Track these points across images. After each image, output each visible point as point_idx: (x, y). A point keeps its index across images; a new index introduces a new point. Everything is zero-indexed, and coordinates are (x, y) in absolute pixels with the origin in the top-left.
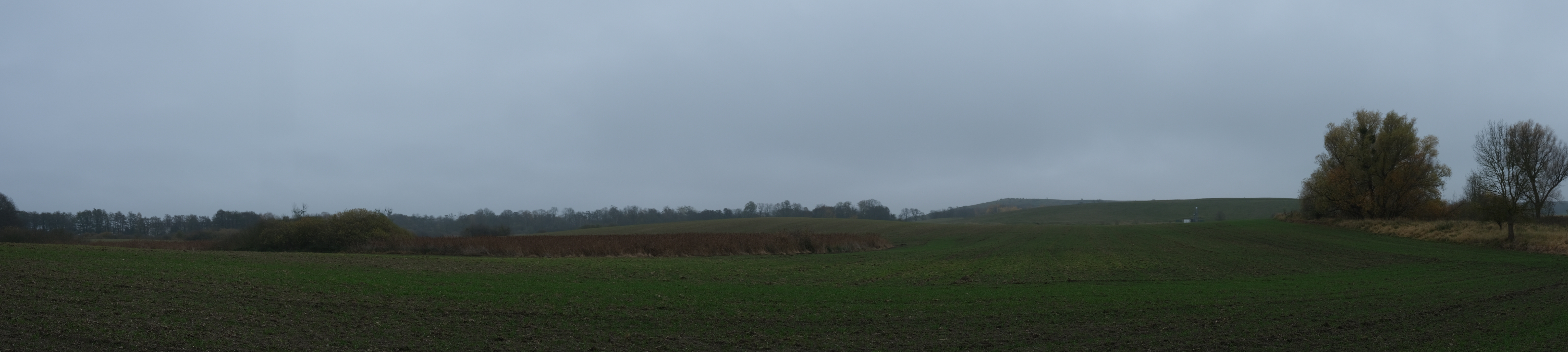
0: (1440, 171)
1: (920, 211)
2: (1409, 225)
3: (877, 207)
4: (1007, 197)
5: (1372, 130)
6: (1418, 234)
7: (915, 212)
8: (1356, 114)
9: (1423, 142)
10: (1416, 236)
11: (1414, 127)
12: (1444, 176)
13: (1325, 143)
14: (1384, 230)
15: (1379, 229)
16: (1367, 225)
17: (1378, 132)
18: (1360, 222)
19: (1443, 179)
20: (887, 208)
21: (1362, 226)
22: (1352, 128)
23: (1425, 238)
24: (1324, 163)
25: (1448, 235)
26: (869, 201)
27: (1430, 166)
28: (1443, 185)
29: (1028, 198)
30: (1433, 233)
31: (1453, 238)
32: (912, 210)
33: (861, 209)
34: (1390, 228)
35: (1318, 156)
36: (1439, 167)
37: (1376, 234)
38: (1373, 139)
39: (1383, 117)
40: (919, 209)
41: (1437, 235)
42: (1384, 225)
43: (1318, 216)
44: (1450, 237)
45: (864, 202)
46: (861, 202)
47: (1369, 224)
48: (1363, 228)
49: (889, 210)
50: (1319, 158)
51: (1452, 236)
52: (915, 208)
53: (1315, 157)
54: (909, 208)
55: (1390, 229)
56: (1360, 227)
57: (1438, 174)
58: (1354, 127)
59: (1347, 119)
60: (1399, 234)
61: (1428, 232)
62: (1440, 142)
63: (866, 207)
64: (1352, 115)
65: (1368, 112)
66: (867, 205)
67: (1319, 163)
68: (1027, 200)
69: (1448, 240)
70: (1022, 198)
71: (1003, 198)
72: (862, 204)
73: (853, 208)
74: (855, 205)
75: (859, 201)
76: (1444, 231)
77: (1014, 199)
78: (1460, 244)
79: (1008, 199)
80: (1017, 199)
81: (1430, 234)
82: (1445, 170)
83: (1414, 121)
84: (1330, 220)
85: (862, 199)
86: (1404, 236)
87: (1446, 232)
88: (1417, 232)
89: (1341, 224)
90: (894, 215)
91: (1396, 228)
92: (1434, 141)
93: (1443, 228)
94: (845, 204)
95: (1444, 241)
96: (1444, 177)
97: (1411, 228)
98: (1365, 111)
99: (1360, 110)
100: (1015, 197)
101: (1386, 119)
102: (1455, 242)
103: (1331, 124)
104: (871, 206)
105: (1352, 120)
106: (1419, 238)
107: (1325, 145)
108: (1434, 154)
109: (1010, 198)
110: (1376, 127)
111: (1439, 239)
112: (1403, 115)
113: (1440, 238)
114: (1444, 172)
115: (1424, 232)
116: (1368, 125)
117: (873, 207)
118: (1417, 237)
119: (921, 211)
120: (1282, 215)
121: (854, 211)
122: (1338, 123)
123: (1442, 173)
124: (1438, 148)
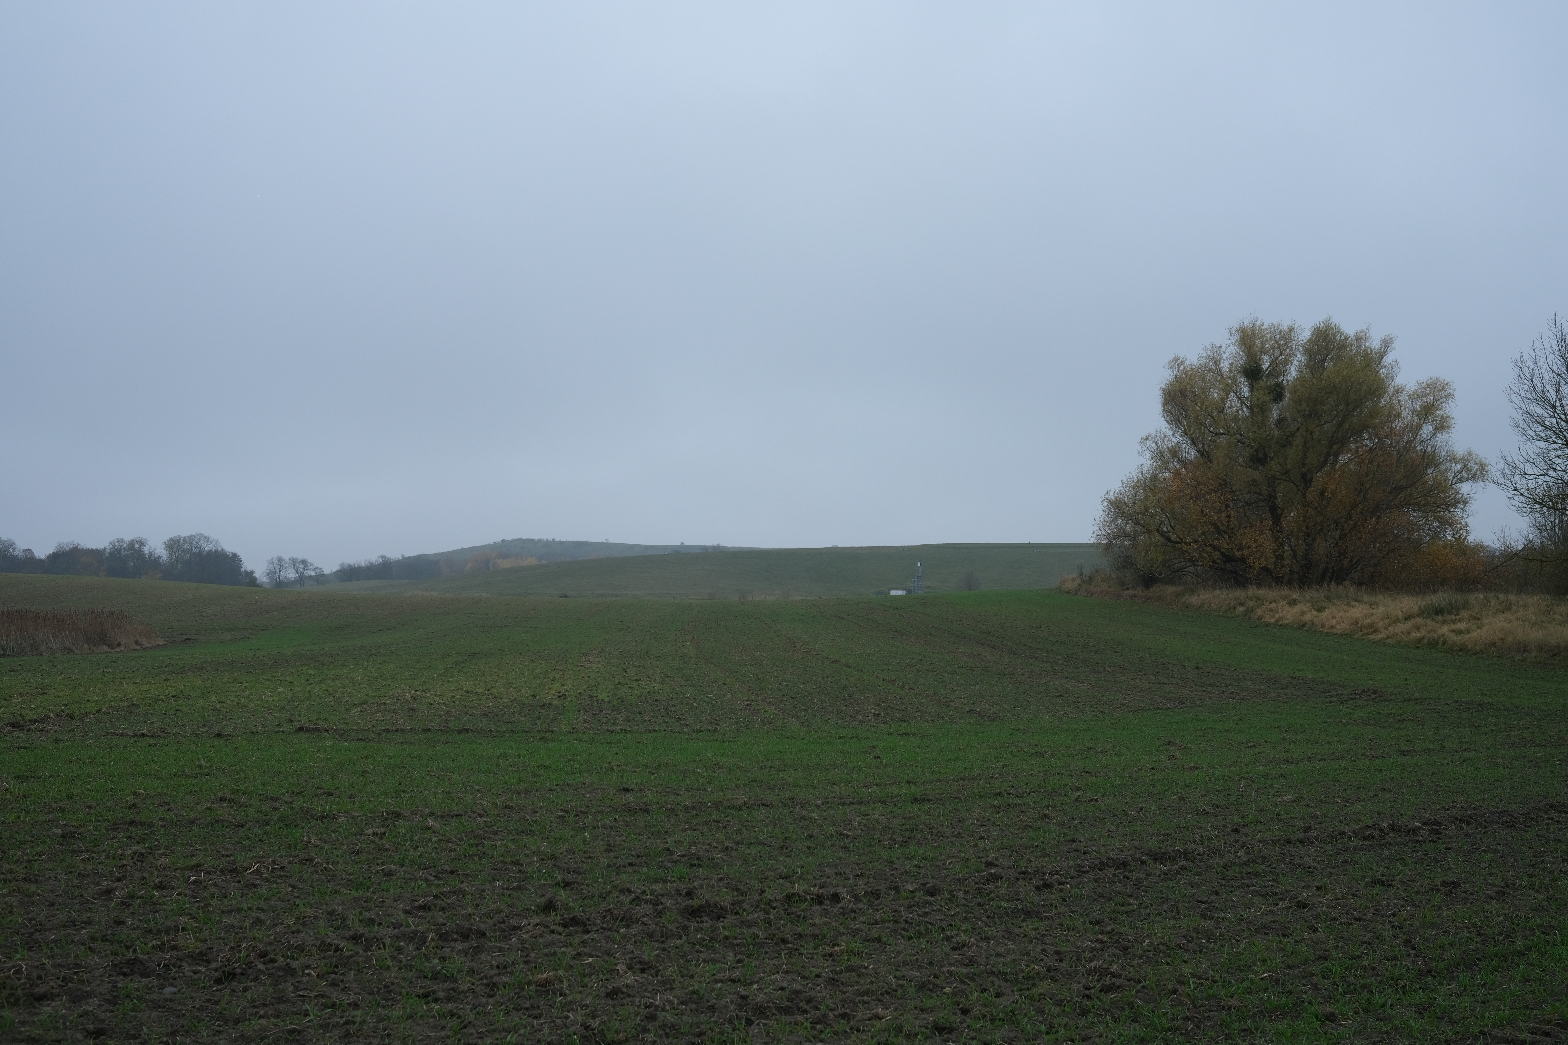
0: (1459, 467)
1: (312, 565)
2: (1357, 604)
3: (209, 553)
4: (517, 537)
5: (1278, 368)
6: (1371, 625)
7: (302, 566)
8: (1237, 331)
9: (1414, 396)
10: (1365, 631)
11: (1388, 360)
12: (1467, 479)
13: (1164, 405)
14: (1290, 614)
15: (1278, 613)
16: (1251, 603)
17: (1293, 373)
18: (1240, 593)
19: (1465, 488)
20: (235, 556)
21: (1242, 604)
22: (1225, 365)
23: (1388, 638)
24: (1161, 453)
25: (1445, 629)
26: (191, 537)
27: (1430, 459)
28: (1465, 503)
29: (563, 540)
30: (1409, 624)
31: (1457, 639)
32: (294, 561)
33: (171, 555)
34: (1305, 609)
35: (1147, 439)
36: (1454, 460)
37: (1267, 625)
38: (1277, 393)
39: (1305, 335)
40: (309, 561)
41: (1418, 629)
42: (1293, 603)
43: (1148, 581)
44: (1452, 635)
45: (179, 541)
46: (171, 539)
47: (1258, 599)
48: (1242, 609)
49: (240, 560)
50: (1151, 444)
51: (1458, 632)
52: (300, 558)
53: (1139, 440)
54: (286, 557)
55: (1303, 613)
56: (1235, 608)
57: (1450, 476)
58: (1231, 364)
59: (1212, 344)
60: (1323, 626)
61: (1397, 620)
62: (1457, 394)
63: (183, 551)
64: (1228, 336)
65: (1266, 326)
66: (186, 546)
67: (1148, 455)
68: (561, 543)
69: (1444, 643)
70: (550, 539)
71: (509, 537)
72: (173, 545)
73: (151, 554)
74: (156, 546)
75: (166, 538)
76: (1440, 618)
77: (533, 540)
78: (1475, 654)
79: (520, 539)
80: (540, 541)
81: (1401, 627)
82: (1471, 464)
83: (1387, 344)
84: (1170, 589)
85: (173, 534)
86: (1335, 631)
87: (1444, 622)
88: (1369, 621)
89: (1194, 600)
90: (252, 572)
91: (1320, 610)
92: (1442, 393)
93: (1439, 611)
94: (132, 544)
95: (1433, 644)
96: (1469, 483)
97: (1357, 612)
98: (1258, 323)
99: (1247, 323)
100: (536, 537)
101: (1310, 340)
102: (1463, 649)
103: (1176, 360)
104: (198, 550)
105: (1224, 347)
106: (1372, 637)
107: (1164, 410)
108: (1442, 425)
109: (524, 537)
110: (1286, 363)
111: (1420, 640)
112: (1359, 330)
113: (1423, 638)
114: (1468, 470)
115: (1387, 621)
116: (1265, 357)
117: (201, 552)
118: (1368, 634)
119: (316, 565)
120: (1074, 580)
121: (154, 562)
122: (1193, 357)
123: (1464, 474)
124: (1452, 409)
